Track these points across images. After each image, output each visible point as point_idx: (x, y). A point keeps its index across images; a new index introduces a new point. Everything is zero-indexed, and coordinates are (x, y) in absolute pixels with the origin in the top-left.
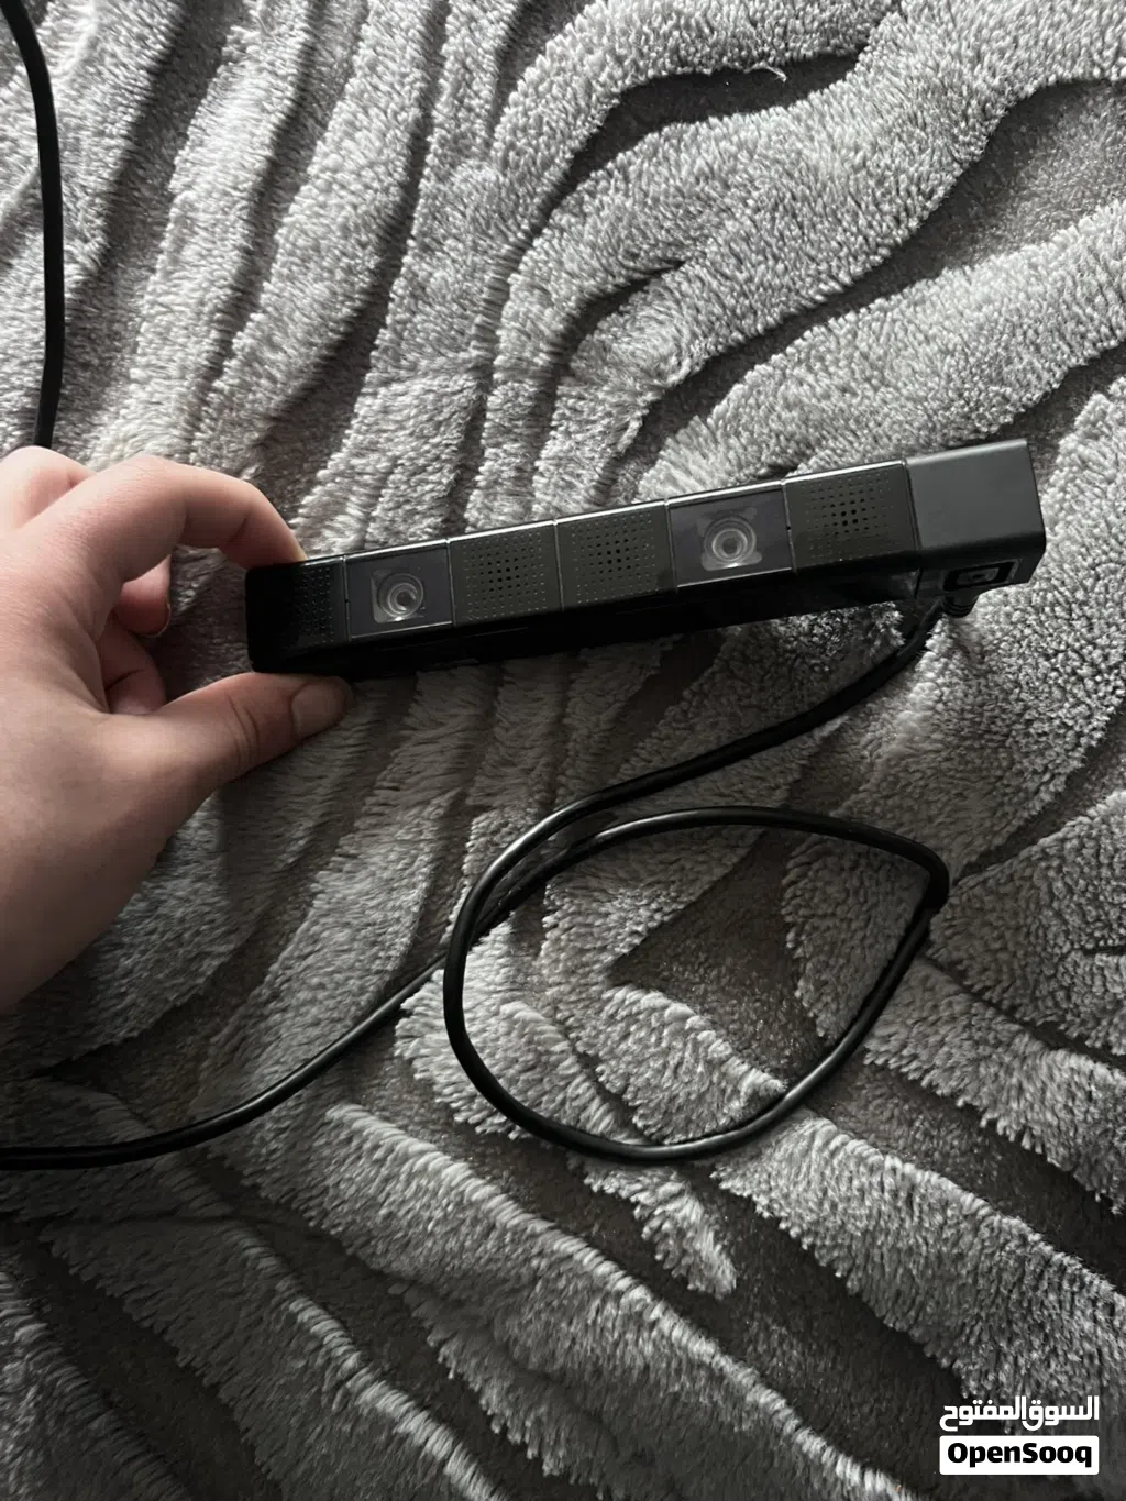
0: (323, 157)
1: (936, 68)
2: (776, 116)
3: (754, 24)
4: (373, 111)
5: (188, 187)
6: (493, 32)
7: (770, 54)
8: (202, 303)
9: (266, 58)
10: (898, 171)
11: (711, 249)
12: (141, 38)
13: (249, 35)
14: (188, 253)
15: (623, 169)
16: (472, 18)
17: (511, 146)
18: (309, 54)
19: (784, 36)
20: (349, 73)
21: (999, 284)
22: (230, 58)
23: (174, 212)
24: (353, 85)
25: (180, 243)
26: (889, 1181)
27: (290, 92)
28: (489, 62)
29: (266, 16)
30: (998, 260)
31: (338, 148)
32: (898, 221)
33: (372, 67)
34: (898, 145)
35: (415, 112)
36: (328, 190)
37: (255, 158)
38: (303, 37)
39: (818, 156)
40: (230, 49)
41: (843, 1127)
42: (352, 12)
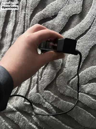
0: (17, 28)
1: (63, 15)
2: (51, 21)
3: (49, 13)
4: (21, 25)
5: (7, 32)
6: (29, 17)
7: (50, 16)
8: (9, 40)
9: (12, 21)
10: (61, 24)
12: (3, 21)
13: (11, 19)
16: (27, 16)
18: (15, 20)
19: (51, 14)
20: (18, 22)
21: (70, 32)
22: (9, 21)
23: (6, 34)
24: (19, 23)
25: (7, 36)
26: (67, 104)
27: (14, 24)
28: (29, 20)
29: (12, 18)
30: (70, 30)
31: (18, 27)
32: (61, 28)
33: (20, 21)
34: (61, 22)
35: (24, 24)
36: (18, 31)
37: (12, 29)
38: (15, 19)
39: (55, 24)
40: (9, 20)
41: (63, 100)
42: (18, 17)
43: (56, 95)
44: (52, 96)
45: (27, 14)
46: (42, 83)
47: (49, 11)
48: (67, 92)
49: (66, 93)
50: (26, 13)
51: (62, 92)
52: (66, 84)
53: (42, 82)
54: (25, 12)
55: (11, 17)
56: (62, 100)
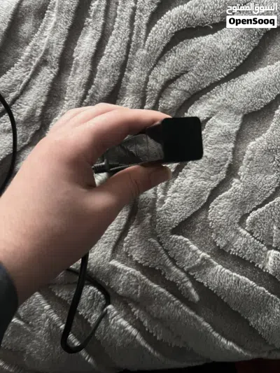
0: (107, 50)
2: (210, 37)
3: (205, 15)
4: (119, 38)
5: (77, 56)
6: (146, 19)
7: (208, 22)
8: (81, 82)
9: (95, 26)
10: (238, 49)
11: (195, 68)
12: (66, 22)
13: (90, 20)
14: (78, 71)
15: (175, 50)
16: (140, 16)
17: (149, 46)
18: (104, 25)
19: (212, 18)
20: (113, 29)
21: (261, 75)
22: (86, 26)
23: (74, 62)
24: (114, 32)
25: (75, 69)
26: (234, 278)
27: (100, 34)
28: (144, 27)
29: (94, 16)
30: (261, 69)
31: (111, 47)
32: (238, 61)
33: (118, 28)
34: (238, 43)
35: (128, 39)
36: (108, 57)
37: (93, 50)
38: (103, 21)
39: (220, 46)
40: (86, 24)
41: (224, 267)
42: (113, 15)
43: (204, 251)
44: (194, 251)
45: (141, 11)
46: (166, 213)
47: (204, 9)
48: (237, 245)
49: (233, 247)
50: (138, 6)
51: (221, 243)
52: (236, 221)
53: (167, 211)
54: (136, 3)
55: (92, 13)
56: (220, 266)
